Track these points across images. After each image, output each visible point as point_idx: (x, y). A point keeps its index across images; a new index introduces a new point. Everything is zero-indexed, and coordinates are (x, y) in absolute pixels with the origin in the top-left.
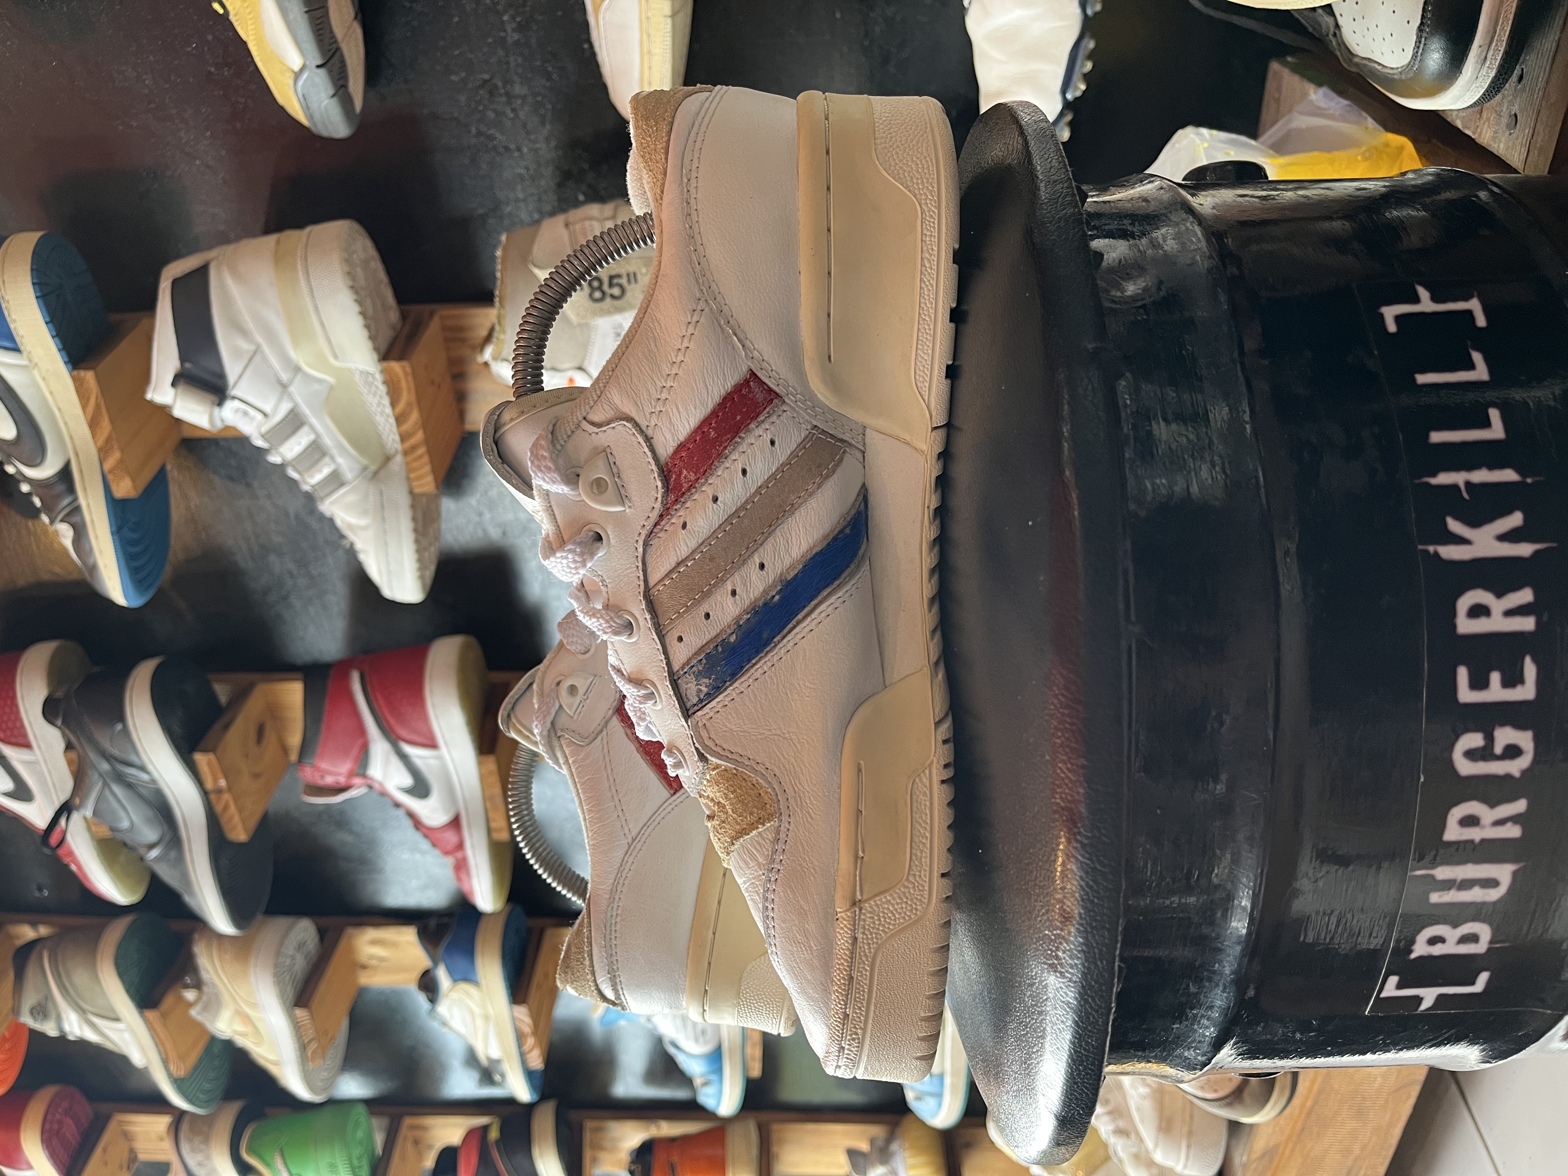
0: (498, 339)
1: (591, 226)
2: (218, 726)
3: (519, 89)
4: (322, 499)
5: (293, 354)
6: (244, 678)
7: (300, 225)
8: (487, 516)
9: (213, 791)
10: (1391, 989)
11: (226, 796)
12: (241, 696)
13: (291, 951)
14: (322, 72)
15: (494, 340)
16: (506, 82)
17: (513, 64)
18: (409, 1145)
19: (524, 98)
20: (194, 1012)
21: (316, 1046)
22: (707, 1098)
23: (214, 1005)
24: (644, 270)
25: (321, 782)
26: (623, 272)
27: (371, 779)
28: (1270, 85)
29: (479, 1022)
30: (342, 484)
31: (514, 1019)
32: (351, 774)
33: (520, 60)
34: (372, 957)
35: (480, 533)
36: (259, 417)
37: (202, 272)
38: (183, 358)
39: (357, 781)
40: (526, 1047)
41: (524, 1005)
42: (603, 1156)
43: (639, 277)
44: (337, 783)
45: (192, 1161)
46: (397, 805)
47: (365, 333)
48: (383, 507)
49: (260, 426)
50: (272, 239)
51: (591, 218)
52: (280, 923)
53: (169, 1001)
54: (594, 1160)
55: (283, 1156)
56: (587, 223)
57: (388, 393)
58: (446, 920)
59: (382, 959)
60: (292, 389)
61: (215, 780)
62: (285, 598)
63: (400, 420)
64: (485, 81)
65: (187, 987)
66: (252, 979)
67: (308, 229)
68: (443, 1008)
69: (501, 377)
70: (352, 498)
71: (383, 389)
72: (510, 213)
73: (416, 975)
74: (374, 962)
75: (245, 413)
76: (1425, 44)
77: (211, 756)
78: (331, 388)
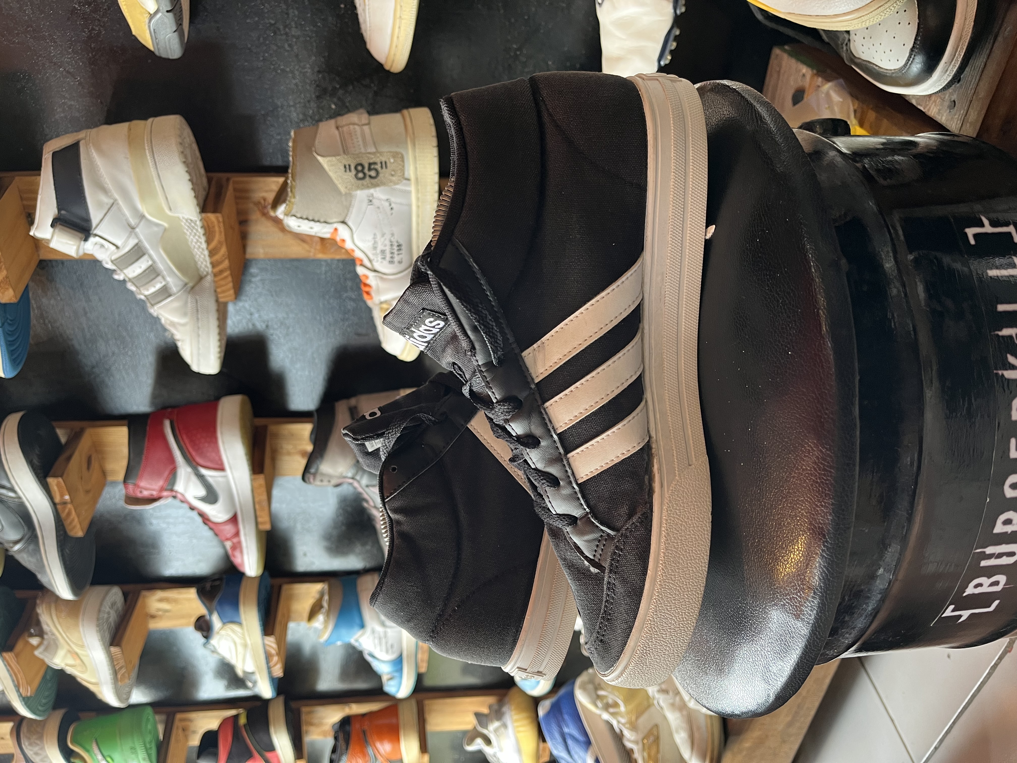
0: (290, 201)
1: (354, 129)
2: (62, 458)
3: (295, 32)
4: (153, 305)
5: (140, 207)
6: (77, 424)
7: (145, 117)
8: (256, 315)
9: (60, 504)
10: (948, 612)
11: (69, 506)
12: (76, 437)
13: (107, 609)
14: (170, 15)
15: (287, 202)
16: (285, 26)
17: (291, 15)
18: (180, 731)
19: (298, 38)
20: (37, 653)
21: (124, 671)
22: (390, 688)
23: (53, 647)
24: (392, 160)
25: (139, 495)
26: (378, 161)
27: (176, 492)
28: (773, 62)
29: (240, 649)
30: (170, 296)
31: (264, 645)
32: (162, 489)
33: (296, 13)
34: (159, 610)
35: (251, 326)
36: (113, 248)
37: (75, 147)
38: (60, 207)
39: (165, 494)
40: (272, 664)
41: (272, 636)
42: (312, 729)
43: (388, 165)
44: (152, 495)
45: (29, 753)
46: (192, 508)
47: (192, 194)
48: (197, 311)
49: (112, 254)
50: (124, 126)
51: (354, 124)
52: (100, 590)
53: (20, 646)
54: (307, 732)
55: (97, 744)
56: (351, 127)
57: (204, 235)
58: (217, 583)
59: (166, 611)
60: (137, 230)
61: (62, 496)
62: (108, 370)
63: (212, 254)
64: (272, 25)
65: (31, 635)
66: (81, 629)
67: (150, 120)
68: (214, 641)
69: (289, 226)
70: (176, 304)
71: (201, 231)
72: (284, 114)
73: (193, 620)
74: (160, 613)
75: (102, 246)
76: (913, 59)
77: (60, 479)
78: (165, 230)
